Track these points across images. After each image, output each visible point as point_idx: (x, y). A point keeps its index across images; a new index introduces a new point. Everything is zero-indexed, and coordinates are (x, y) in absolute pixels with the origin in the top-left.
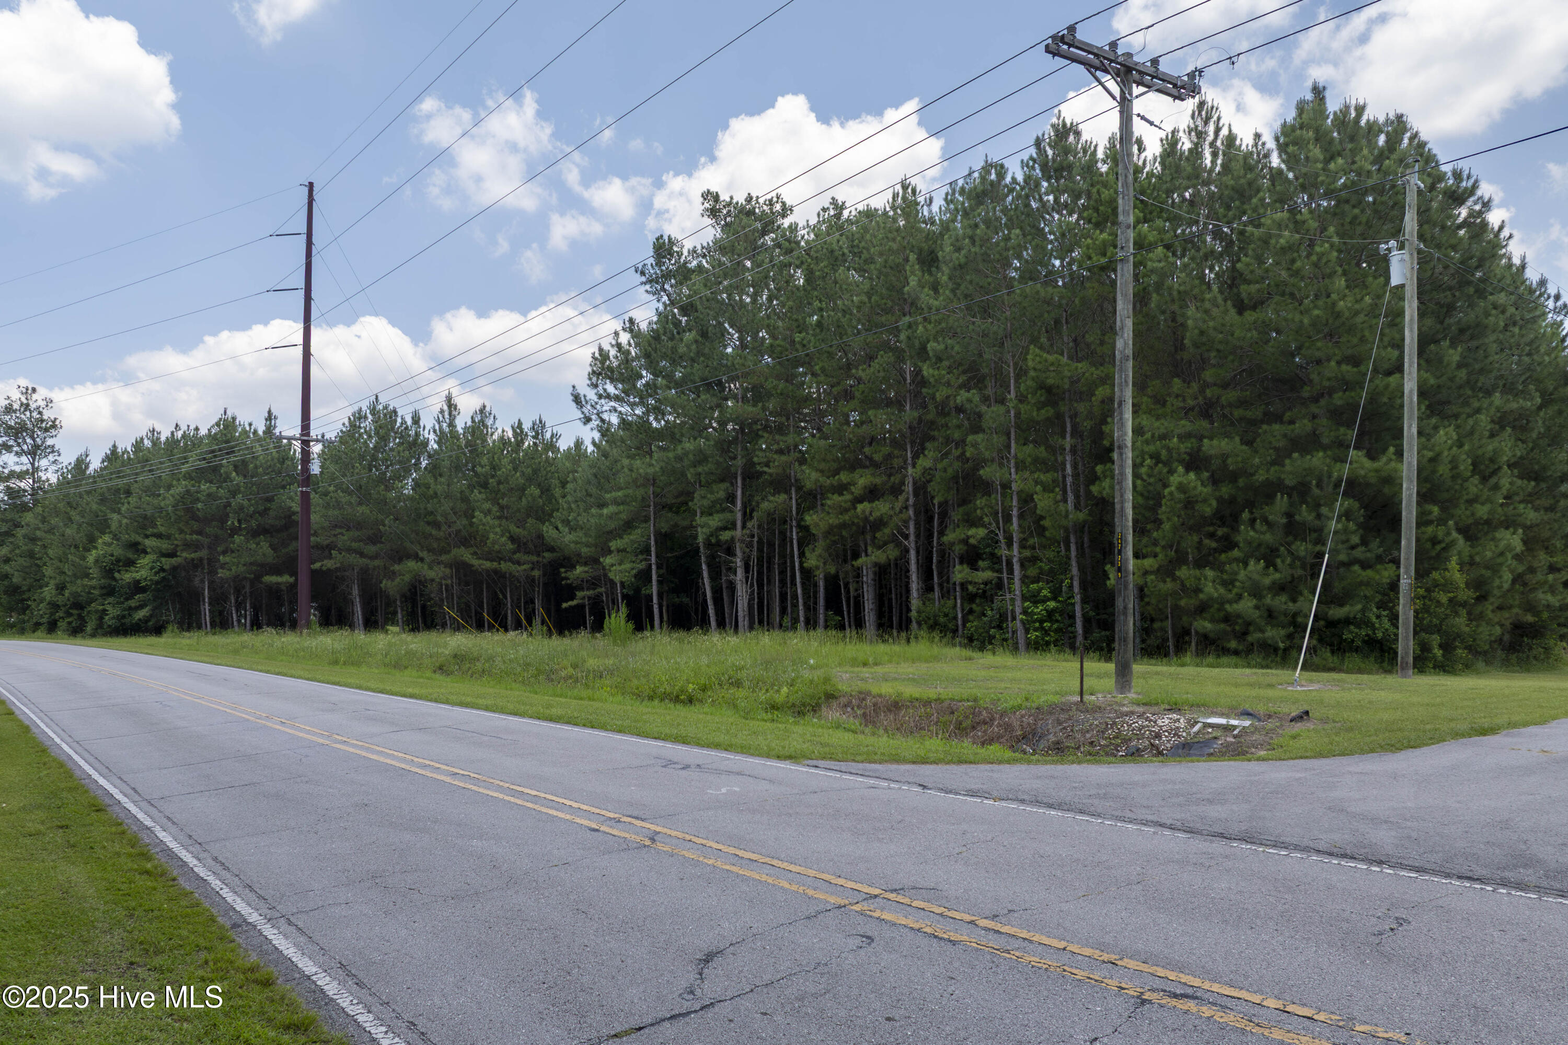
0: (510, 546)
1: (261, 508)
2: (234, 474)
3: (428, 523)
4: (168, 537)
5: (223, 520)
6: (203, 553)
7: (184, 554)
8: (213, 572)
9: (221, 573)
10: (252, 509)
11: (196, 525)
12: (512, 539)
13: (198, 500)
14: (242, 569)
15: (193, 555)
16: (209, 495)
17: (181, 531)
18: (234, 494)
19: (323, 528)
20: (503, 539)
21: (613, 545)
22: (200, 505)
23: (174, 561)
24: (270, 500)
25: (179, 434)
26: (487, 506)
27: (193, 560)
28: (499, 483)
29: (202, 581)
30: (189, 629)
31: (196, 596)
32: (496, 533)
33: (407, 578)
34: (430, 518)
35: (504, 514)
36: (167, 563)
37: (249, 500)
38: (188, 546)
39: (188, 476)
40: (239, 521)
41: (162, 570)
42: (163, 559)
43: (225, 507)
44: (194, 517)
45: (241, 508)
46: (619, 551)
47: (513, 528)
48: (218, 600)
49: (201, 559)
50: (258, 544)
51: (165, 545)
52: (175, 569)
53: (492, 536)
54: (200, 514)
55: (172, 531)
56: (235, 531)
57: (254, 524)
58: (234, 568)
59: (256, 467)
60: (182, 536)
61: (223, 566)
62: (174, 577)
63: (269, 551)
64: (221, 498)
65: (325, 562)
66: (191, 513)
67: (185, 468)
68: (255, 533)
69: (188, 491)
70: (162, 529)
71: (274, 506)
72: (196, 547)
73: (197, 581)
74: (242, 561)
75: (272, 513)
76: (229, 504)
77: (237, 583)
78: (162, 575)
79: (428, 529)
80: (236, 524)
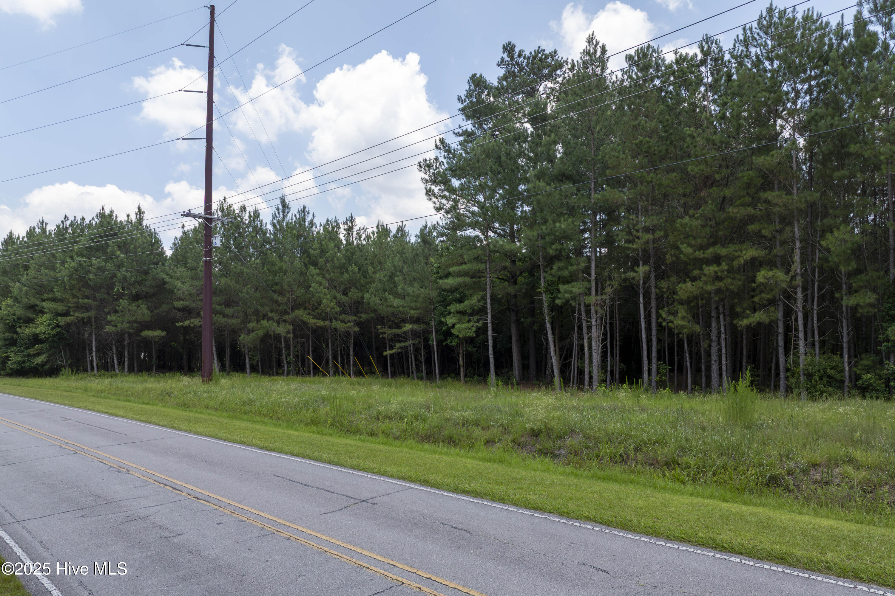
0: (338, 309)
1: (139, 279)
2: (119, 252)
3: (274, 292)
4: (61, 300)
5: (111, 287)
6: (92, 313)
7: (76, 314)
8: (99, 328)
9: (108, 329)
10: (133, 279)
11: (87, 292)
12: (339, 303)
13: (89, 272)
14: (126, 325)
15: (84, 315)
16: (99, 268)
17: (74, 296)
18: (119, 267)
19: (190, 295)
20: (332, 304)
21: (453, 308)
22: (91, 276)
23: (68, 319)
24: (146, 273)
25: (68, 223)
26: (319, 278)
27: (83, 318)
28: (327, 261)
29: (90, 334)
30: (77, 372)
31: (84, 346)
32: (327, 299)
33: (261, 333)
34: (278, 288)
35: (333, 285)
36: (62, 321)
37: (131, 272)
38: (78, 307)
39: (80, 254)
40: (123, 289)
41: (58, 326)
42: (59, 318)
43: (111, 278)
44: (86, 285)
45: (125, 278)
46: (458, 312)
47: (339, 296)
48: (103, 349)
49: (89, 318)
50: (138, 306)
51: (60, 307)
52: (68, 325)
53: (324, 301)
54: (91, 283)
55: (67, 296)
56: (121, 296)
57: (134, 291)
58: (119, 325)
59: (135, 248)
60: (75, 300)
61: (109, 323)
62: (68, 331)
63: (146, 311)
64: (108, 270)
65: (192, 320)
66: (84, 283)
67: (76, 247)
68: (136, 298)
69: (81, 265)
70: (58, 295)
71: (150, 277)
72: (87, 308)
73: (86, 335)
74: (126, 319)
75: (148, 283)
76: (115, 275)
77: (120, 336)
78: (58, 330)
79: (275, 296)
80: (121, 290)
